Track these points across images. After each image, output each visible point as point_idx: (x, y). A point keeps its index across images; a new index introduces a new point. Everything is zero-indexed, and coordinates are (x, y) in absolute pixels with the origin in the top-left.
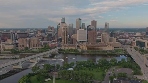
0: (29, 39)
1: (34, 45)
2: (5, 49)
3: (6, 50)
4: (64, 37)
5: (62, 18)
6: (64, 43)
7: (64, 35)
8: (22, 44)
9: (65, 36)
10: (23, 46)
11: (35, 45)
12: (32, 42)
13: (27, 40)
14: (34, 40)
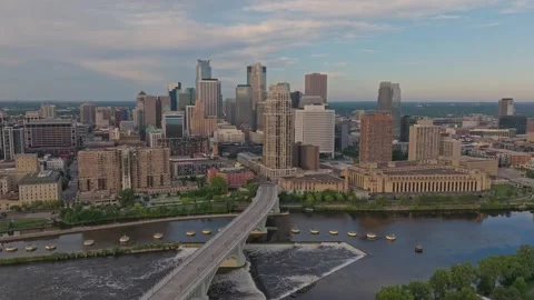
0: (131, 153)
1: (152, 177)
2: (19, 203)
3: (29, 209)
4: (278, 141)
5: (197, 63)
6: (278, 165)
7: (278, 132)
8: (99, 175)
9: (282, 135)
10: (102, 184)
11: (157, 180)
12: (143, 165)
13: (119, 154)
14: (150, 157)
